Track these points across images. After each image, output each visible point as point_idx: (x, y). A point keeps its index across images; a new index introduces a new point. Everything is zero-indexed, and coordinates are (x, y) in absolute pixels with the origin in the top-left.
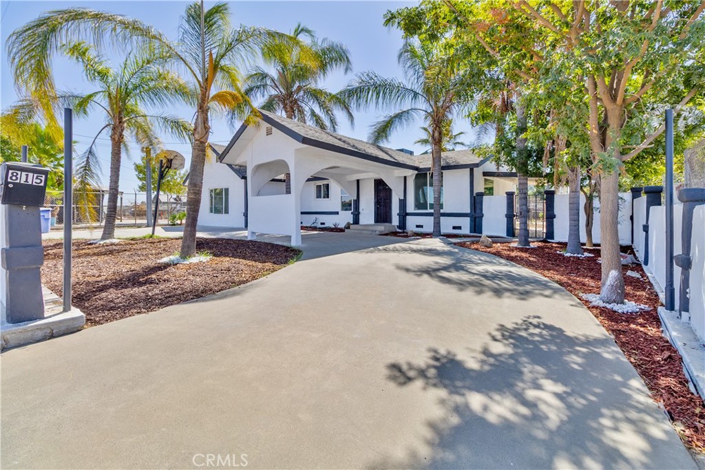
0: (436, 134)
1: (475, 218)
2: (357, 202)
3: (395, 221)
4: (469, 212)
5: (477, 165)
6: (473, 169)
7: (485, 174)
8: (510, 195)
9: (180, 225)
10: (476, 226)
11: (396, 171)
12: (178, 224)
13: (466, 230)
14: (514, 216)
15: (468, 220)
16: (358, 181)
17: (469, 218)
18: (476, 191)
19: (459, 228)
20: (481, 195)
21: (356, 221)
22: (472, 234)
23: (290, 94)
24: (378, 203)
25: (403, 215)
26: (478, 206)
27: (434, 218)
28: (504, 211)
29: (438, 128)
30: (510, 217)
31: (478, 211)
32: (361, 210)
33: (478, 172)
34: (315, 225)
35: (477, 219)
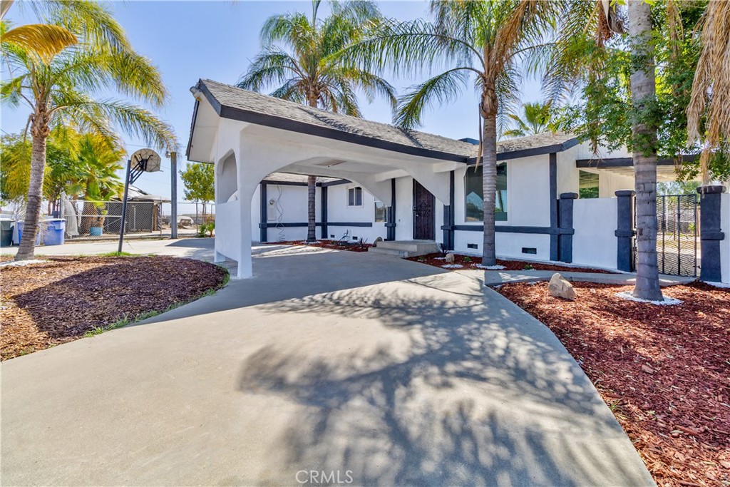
0: (488, 102)
1: (559, 236)
2: (392, 210)
3: (440, 238)
4: (549, 226)
5: (561, 147)
6: (555, 154)
7: (580, 163)
8: (624, 197)
9: (210, 236)
10: (562, 248)
11: (435, 165)
12: (207, 236)
13: (544, 256)
14: (633, 233)
15: (546, 239)
16: (393, 181)
17: (549, 236)
18: (561, 190)
19: (533, 251)
20: (570, 197)
21: (391, 237)
22: (554, 262)
23: (313, 78)
24: (417, 210)
25: (450, 229)
26: (564, 216)
27: (485, 235)
28: (613, 224)
29: (489, 91)
30: (624, 235)
31: (564, 224)
32: (397, 222)
33: (566, 160)
34: (346, 239)
35: (563, 238)
